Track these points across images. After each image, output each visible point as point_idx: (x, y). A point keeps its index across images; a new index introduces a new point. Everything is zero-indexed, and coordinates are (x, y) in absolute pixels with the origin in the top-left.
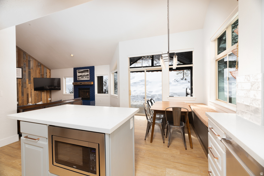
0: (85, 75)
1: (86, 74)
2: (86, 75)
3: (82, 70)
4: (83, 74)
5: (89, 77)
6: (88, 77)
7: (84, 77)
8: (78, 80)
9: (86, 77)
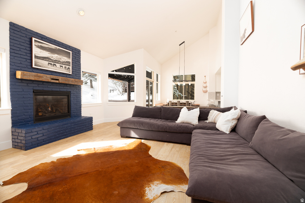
0: (59, 61)
1: (64, 59)
2: (64, 62)
3: (53, 46)
4: (55, 57)
5: (71, 67)
6: (69, 68)
7: (57, 65)
8: (34, 66)
9: (64, 66)
